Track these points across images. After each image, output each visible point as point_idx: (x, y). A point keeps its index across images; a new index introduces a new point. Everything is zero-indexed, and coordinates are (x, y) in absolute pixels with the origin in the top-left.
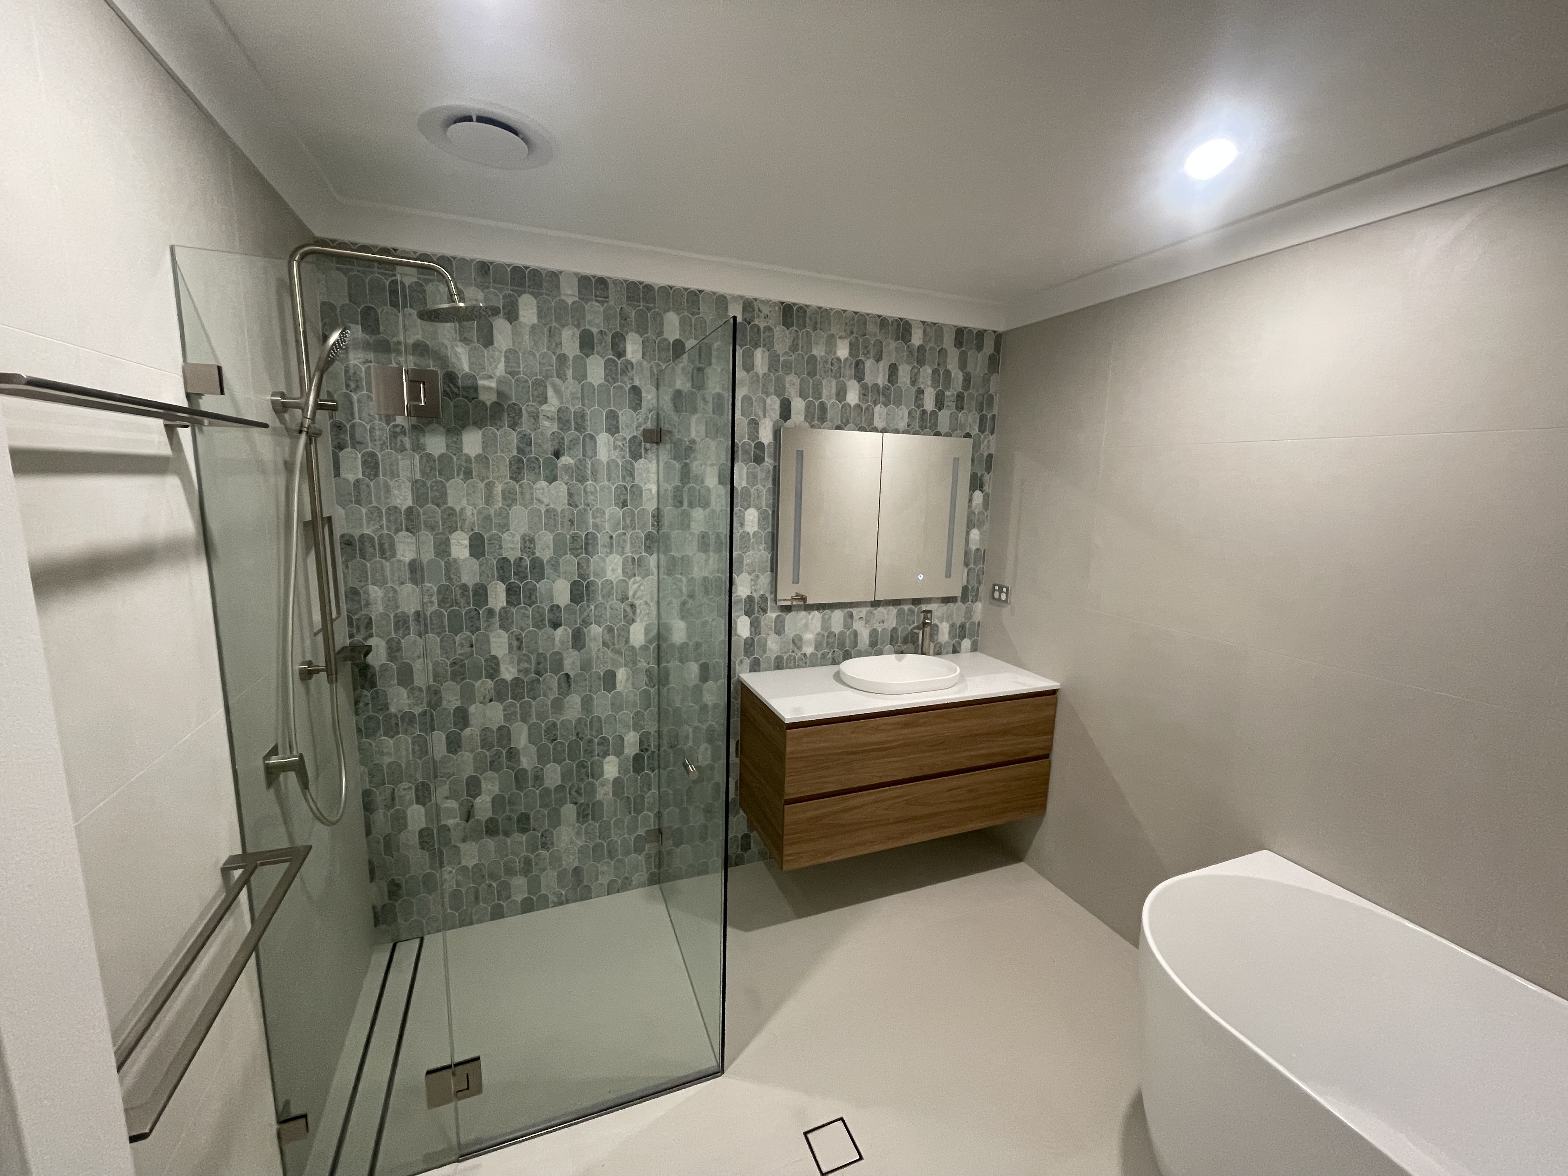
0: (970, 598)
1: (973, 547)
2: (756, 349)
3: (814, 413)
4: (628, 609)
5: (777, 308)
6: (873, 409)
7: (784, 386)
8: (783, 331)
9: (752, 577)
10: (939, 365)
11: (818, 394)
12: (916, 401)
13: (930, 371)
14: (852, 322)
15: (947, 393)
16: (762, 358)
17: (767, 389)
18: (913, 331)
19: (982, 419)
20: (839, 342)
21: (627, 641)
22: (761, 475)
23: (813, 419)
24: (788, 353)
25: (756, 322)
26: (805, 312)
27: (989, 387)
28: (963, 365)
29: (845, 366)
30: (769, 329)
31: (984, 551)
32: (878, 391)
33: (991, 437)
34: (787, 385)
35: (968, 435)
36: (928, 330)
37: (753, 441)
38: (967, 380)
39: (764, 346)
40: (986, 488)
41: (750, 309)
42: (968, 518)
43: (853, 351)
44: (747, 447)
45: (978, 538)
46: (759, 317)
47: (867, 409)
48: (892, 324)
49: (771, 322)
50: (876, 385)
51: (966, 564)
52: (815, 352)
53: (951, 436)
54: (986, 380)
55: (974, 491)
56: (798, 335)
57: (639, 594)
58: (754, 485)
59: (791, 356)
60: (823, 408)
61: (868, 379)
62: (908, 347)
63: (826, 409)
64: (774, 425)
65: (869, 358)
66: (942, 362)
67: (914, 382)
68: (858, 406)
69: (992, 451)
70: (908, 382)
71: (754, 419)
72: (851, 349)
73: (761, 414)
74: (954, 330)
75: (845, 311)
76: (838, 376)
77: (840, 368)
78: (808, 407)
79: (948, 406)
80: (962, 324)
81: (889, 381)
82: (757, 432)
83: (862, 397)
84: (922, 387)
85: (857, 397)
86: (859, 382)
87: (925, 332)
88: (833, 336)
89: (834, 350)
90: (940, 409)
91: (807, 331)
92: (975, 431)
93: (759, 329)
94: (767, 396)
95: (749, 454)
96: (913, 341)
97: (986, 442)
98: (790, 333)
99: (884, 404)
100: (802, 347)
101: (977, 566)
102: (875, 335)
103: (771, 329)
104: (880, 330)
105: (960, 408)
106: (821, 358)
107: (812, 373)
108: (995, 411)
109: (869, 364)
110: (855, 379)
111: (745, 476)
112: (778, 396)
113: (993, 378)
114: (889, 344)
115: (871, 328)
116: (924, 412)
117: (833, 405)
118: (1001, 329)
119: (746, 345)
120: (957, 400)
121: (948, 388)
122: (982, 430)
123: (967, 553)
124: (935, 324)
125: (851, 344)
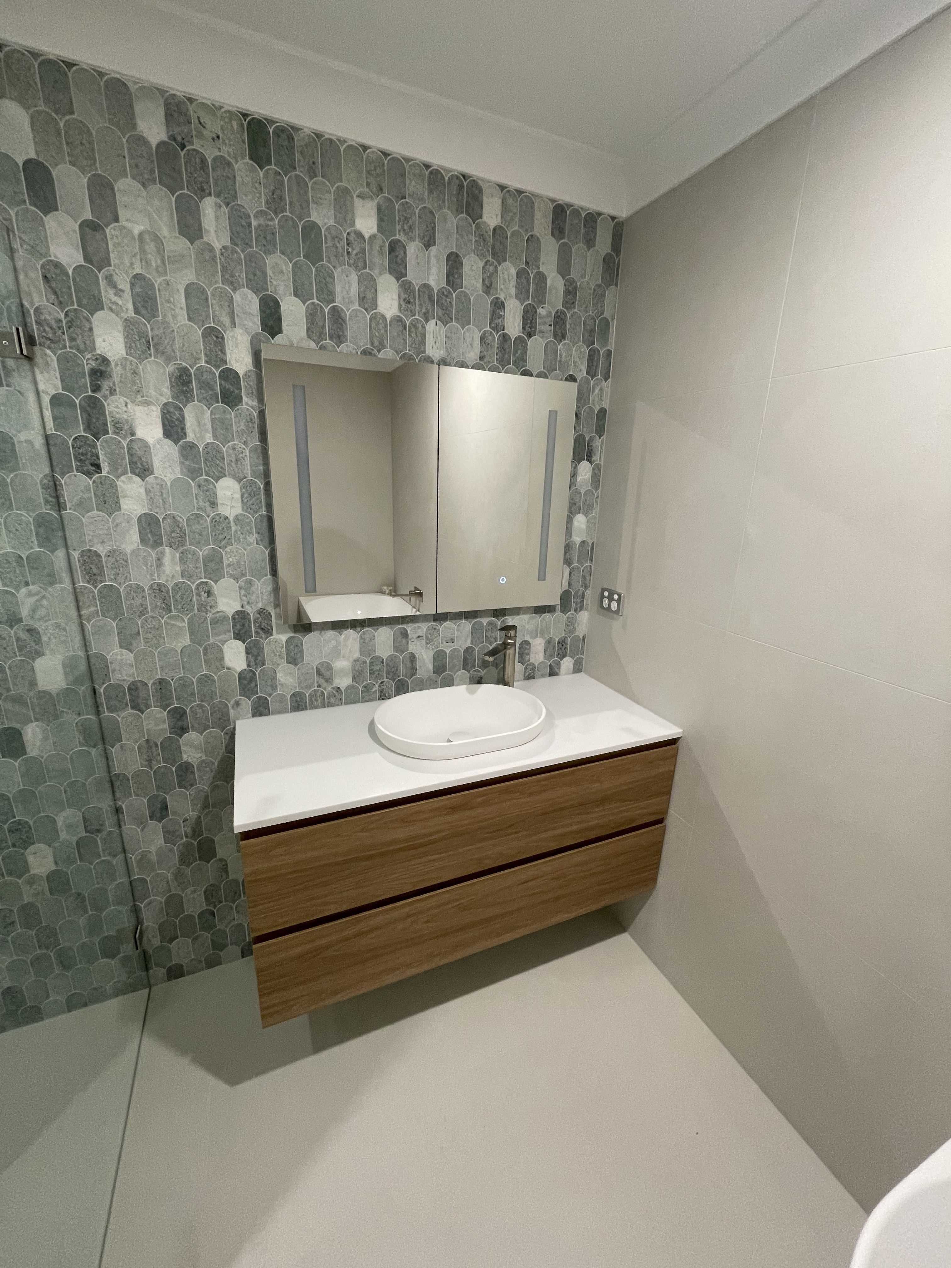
0: (573, 606)
1: (577, 539)
2: (202, 198)
3: (323, 327)
4: (24, 636)
5: (235, 124)
6: (423, 327)
7: (265, 274)
8: (253, 170)
9: (242, 582)
10: (527, 263)
11: (327, 294)
12: (492, 320)
13: (513, 272)
14: (379, 171)
15: (541, 311)
16: (217, 218)
17: (232, 276)
18: (485, 200)
19: (592, 356)
20: (358, 202)
21: (33, 684)
22: (238, 426)
23: (321, 337)
24: (266, 214)
25: (197, 145)
26: (291, 138)
27: (602, 306)
28: (564, 269)
29: (371, 249)
30: (222, 162)
31: (593, 544)
32: (431, 298)
33: (605, 384)
34: (269, 272)
35: (572, 378)
36: (510, 201)
37: (217, 367)
38: (571, 292)
39: (218, 195)
40: (596, 458)
41: (182, 119)
42: (571, 499)
43: (384, 224)
44: (205, 376)
45: (584, 526)
46: (200, 135)
47: (414, 325)
48: (449, 183)
49: (226, 151)
50: (426, 287)
51: (568, 562)
52: (315, 217)
53: (545, 377)
54: (599, 296)
55: (579, 461)
56: (282, 183)
57: (41, 612)
58: (225, 442)
59: (272, 219)
60: (337, 316)
61: (413, 275)
62: (478, 227)
63: (344, 321)
64: (251, 341)
65: (412, 239)
66: (532, 260)
67: (488, 288)
68: (398, 320)
69: (606, 405)
70: (480, 285)
71: (213, 329)
72: (380, 220)
73: (226, 320)
74: (551, 206)
75: (365, 148)
76: (361, 265)
77: (363, 251)
78: (312, 316)
79: (541, 332)
80: (564, 197)
81: (448, 282)
82: (223, 352)
83: (402, 303)
84: (502, 297)
85: (396, 304)
86: (398, 279)
87: (504, 201)
88: (346, 191)
89: (349, 217)
90: (530, 335)
91: (297, 176)
92: (582, 373)
93: (203, 161)
94: (235, 290)
95: (212, 389)
96: (485, 217)
97: (597, 391)
98: (266, 176)
99: (440, 319)
100: (291, 203)
101: (582, 565)
102: (422, 199)
103: (229, 164)
104: (430, 191)
105: (560, 336)
106: (328, 229)
107: (314, 255)
108: (612, 346)
109: (413, 249)
110: (390, 273)
111: (209, 426)
112: (256, 291)
113: (610, 294)
114: (445, 219)
115: (414, 186)
116: (505, 338)
117: (355, 313)
118: (623, 214)
119: (183, 189)
120: (556, 323)
121: (542, 302)
122: (591, 371)
123: (568, 547)
124: (520, 192)
125: (379, 209)
